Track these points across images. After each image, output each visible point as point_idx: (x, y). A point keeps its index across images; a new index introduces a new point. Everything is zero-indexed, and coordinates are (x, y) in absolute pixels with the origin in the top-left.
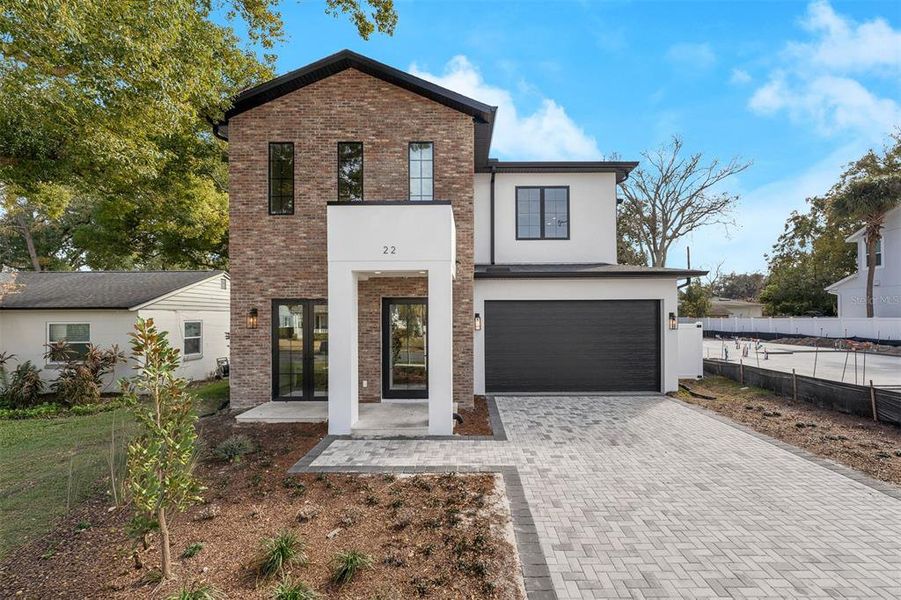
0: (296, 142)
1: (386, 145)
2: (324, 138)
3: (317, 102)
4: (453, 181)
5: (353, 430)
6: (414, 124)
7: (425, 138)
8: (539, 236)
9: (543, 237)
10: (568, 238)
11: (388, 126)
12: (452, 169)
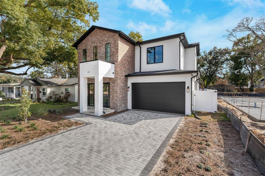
0: (87, 48)
1: (102, 46)
2: (91, 47)
3: (90, 38)
4: (114, 52)
5: (83, 112)
6: (106, 39)
7: (108, 42)
8: (154, 62)
9: (155, 63)
10: (163, 62)
11: (102, 41)
12: (114, 49)
